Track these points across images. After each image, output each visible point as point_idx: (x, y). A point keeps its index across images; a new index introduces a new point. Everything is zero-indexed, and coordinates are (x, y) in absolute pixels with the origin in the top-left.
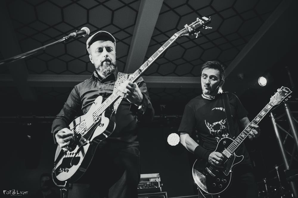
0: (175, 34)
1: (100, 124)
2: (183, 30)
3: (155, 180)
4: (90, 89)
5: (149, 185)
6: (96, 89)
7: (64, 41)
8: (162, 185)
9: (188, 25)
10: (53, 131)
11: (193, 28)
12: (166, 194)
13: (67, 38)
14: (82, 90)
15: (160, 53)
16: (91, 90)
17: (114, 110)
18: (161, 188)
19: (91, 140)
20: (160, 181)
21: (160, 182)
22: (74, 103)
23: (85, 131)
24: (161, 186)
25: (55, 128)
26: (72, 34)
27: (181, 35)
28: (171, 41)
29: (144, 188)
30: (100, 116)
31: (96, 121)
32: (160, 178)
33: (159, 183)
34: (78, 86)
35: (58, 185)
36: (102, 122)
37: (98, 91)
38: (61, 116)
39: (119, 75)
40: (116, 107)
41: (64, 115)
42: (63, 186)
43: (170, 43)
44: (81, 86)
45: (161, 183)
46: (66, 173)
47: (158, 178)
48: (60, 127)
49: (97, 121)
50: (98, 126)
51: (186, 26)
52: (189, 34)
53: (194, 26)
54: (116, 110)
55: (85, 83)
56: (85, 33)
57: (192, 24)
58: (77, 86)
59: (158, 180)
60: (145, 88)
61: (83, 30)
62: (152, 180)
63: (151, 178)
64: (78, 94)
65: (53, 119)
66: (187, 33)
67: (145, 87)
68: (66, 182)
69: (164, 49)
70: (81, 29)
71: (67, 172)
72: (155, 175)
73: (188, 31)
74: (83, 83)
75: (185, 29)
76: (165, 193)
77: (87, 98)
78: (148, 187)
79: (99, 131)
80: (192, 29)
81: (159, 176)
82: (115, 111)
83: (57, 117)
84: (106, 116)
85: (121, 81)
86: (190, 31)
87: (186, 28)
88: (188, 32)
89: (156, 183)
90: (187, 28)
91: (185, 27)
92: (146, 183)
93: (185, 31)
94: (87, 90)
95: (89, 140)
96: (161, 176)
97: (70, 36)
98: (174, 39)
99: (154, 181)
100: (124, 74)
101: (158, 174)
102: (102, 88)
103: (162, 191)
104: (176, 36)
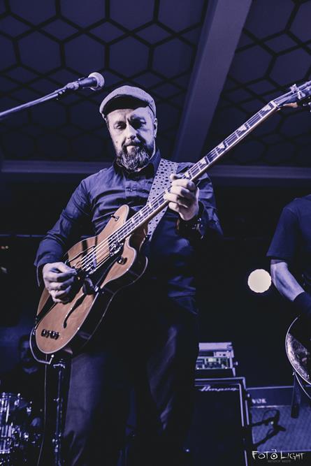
0: (272, 102)
1: (120, 258)
2: (287, 96)
3: (224, 355)
4: (110, 187)
5: (213, 363)
6: (120, 188)
7: (56, 97)
8: (237, 364)
9: (297, 86)
10: (38, 262)
11: (307, 93)
12: (244, 381)
13: (61, 93)
14: (94, 189)
15: (240, 135)
16: (110, 189)
17: (148, 234)
18: (234, 369)
19: (102, 287)
20: (233, 356)
21: (233, 359)
22: (79, 212)
23: (93, 268)
24: (234, 366)
25: (40, 257)
26: (70, 85)
27: (282, 104)
28: (263, 115)
29: (204, 367)
30: (121, 242)
31: (113, 251)
32: (232, 352)
33: (231, 361)
34: (87, 180)
35: (39, 359)
36: (124, 256)
37: (124, 191)
38: (55, 234)
39: (162, 165)
40: (152, 228)
41: (59, 233)
42: (47, 363)
43: (260, 118)
44: (93, 181)
45: (234, 361)
46: (54, 340)
47: (230, 351)
48: (49, 257)
49: (116, 252)
50: (116, 263)
51: (293, 88)
52: (298, 104)
53: (308, 89)
54: (152, 234)
55: (100, 176)
56: (94, 83)
57: (305, 85)
58: (85, 180)
59: (230, 355)
60: (209, 191)
61: (92, 78)
62: (218, 355)
63: (216, 351)
64: (88, 196)
65: (41, 239)
66: (293, 102)
67: (208, 189)
68: (53, 356)
69: (248, 128)
70: (89, 76)
71: (56, 339)
72: (224, 345)
73: (297, 98)
74: (96, 174)
75: (292, 94)
76: (242, 380)
77: (104, 203)
78: (211, 367)
79: (117, 272)
80: (304, 95)
81: (231, 347)
82: (149, 236)
83: (48, 236)
84: (131, 244)
85: (164, 178)
86: (299, 98)
87: (293, 91)
88: (296, 100)
89: (225, 361)
90: (295, 92)
91: (290, 90)
92: (207, 360)
93: (290, 98)
94: (104, 188)
95: (99, 286)
96: (235, 348)
97: (67, 89)
98: (268, 111)
99: (222, 356)
100: (171, 162)
101: (230, 344)
102: (132, 186)
103: (236, 376)
104: (272, 106)
